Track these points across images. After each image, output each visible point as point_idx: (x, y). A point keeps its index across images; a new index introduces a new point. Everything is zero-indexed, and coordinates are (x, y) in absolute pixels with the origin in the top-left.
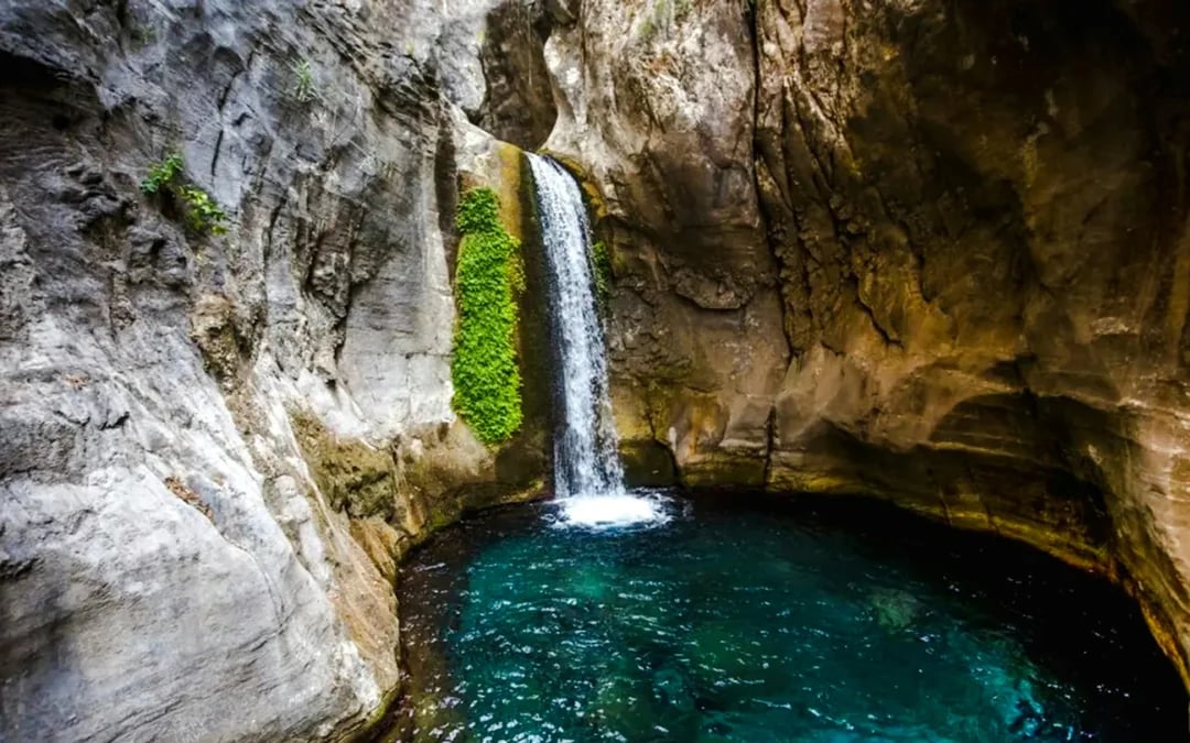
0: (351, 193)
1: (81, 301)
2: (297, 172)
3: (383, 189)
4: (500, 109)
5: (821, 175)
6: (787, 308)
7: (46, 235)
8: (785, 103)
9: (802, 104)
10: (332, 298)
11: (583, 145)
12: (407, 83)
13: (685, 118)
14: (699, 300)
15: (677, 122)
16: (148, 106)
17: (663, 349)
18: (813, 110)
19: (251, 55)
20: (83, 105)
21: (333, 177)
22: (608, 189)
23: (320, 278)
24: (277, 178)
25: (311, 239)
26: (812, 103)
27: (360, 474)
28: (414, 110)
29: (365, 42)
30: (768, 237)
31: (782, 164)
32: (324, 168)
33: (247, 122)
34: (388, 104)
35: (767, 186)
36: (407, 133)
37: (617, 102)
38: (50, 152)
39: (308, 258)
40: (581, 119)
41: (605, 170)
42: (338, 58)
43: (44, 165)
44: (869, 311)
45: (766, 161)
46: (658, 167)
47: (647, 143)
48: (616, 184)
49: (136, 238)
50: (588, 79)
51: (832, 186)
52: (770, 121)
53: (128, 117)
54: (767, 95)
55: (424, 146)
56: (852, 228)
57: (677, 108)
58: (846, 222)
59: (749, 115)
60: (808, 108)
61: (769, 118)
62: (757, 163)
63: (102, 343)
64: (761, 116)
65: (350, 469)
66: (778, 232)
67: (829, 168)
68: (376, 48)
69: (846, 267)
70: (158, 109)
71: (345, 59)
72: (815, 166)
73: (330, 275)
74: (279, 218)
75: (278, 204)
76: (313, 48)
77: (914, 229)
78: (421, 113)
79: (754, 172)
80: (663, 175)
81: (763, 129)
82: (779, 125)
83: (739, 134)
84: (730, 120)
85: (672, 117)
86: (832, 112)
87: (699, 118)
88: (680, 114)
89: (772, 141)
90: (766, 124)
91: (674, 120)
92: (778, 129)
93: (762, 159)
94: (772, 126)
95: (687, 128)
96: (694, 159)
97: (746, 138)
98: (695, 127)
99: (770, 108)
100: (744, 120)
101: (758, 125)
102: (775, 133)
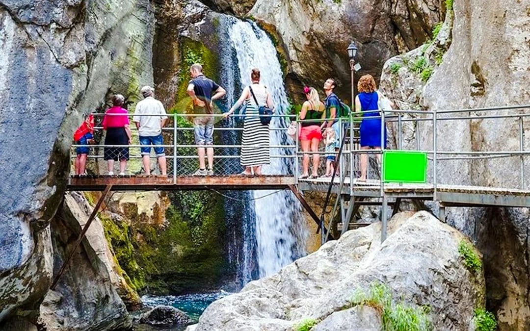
11: (277, 17)
13: (332, 13)
15: (328, 15)
22: (293, 54)
41: (290, 39)
45: (401, 36)
46: (320, 42)
48: (297, 50)
52: (400, 10)
61: (398, 7)
62: (396, 37)
64: (393, 6)
79: (394, 43)
80: (324, 47)
81: (395, 15)
82: (406, 13)
83: (375, 20)
84: (366, 12)
85: (324, 12)
86: (435, 7)
87: (342, 13)
88: (328, 10)
89: (403, 23)
90: (396, 12)
91: (325, 14)
92: (405, 15)
93: (399, 34)
94: (401, 14)
95: (334, 18)
96: (341, 37)
97: (383, 21)
98: (340, 18)
99: (398, 1)
100: (380, 10)
101: (392, 12)
102: (404, 18)
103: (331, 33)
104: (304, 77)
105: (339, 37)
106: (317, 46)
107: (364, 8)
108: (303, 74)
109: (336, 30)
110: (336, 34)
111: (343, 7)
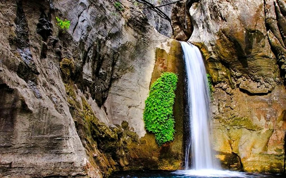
0: (115, 48)
1: (36, 48)
2: (98, 38)
3: (126, 49)
4: (176, 37)
7: (32, 31)
8: (276, 8)
9: (281, 6)
10: (104, 81)
11: (201, 36)
12: (138, 19)
13: (233, 15)
14: (249, 90)
15: (230, 16)
16: (61, 12)
17: (236, 113)
19: (89, 6)
20: (46, 6)
21: (109, 42)
22: (210, 48)
23: (101, 73)
24: (91, 38)
25: (99, 59)
27: (104, 135)
28: (140, 27)
29: (125, 6)
30: (278, 62)
31: (278, 30)
32: (106, 39)
33: (85, 21)
34: (130, 24)
35: (273, 40)
36: (136, 34)
37: (211, 16)
38: (37, 15)
40: (201, 28)
41: (208, 42)
42: (115, 9)
43: (35, 17)
45: (271, 31)
46: (225, 35)
47: (221, 27)
48: (212, 45)
49: (51, 38)
50: (202, 13)
52: (272, 14)
53: (55, 13)
54: (268, 6)
55: (142, 38)
57: (230, 12)
59: (262, 14)
61: (270, 14)
62: (268, 32)
63: (38, 59)
64: (267, 13)
65: (101, 132)
68: (128, 9)
70: (63, 13)
71: (117, 10)
73: (104, 73)
74: (90, 50)
75: (91, 46)
76: (108, 6)
78: (142, 28)
79: (267, 35)
80: (227, 37)
81: (268, 18)
82: (275, 16)
83: (257, 20)
84: (252, 15)
85: (228, 15)
87: (239, 15)
88: (230, 14)
89: (273, 22)
90: (269, 16)
91: (229, 16)
93: (270, 30)
94: (272, 17)
95: (234, 18)
96: (238, 29)
97: (261, 22)
98: (237, 18)
99: (270, 10)
100: (259, 15)
101: (266, 17)
102: (274, 19)
103: (232, 27)
104: (216, 59)
106: (224, 38)
107: (251, 13)
108: (216, 57)
109: (235, 24)
110: (235, 27)
111: (239, 12)
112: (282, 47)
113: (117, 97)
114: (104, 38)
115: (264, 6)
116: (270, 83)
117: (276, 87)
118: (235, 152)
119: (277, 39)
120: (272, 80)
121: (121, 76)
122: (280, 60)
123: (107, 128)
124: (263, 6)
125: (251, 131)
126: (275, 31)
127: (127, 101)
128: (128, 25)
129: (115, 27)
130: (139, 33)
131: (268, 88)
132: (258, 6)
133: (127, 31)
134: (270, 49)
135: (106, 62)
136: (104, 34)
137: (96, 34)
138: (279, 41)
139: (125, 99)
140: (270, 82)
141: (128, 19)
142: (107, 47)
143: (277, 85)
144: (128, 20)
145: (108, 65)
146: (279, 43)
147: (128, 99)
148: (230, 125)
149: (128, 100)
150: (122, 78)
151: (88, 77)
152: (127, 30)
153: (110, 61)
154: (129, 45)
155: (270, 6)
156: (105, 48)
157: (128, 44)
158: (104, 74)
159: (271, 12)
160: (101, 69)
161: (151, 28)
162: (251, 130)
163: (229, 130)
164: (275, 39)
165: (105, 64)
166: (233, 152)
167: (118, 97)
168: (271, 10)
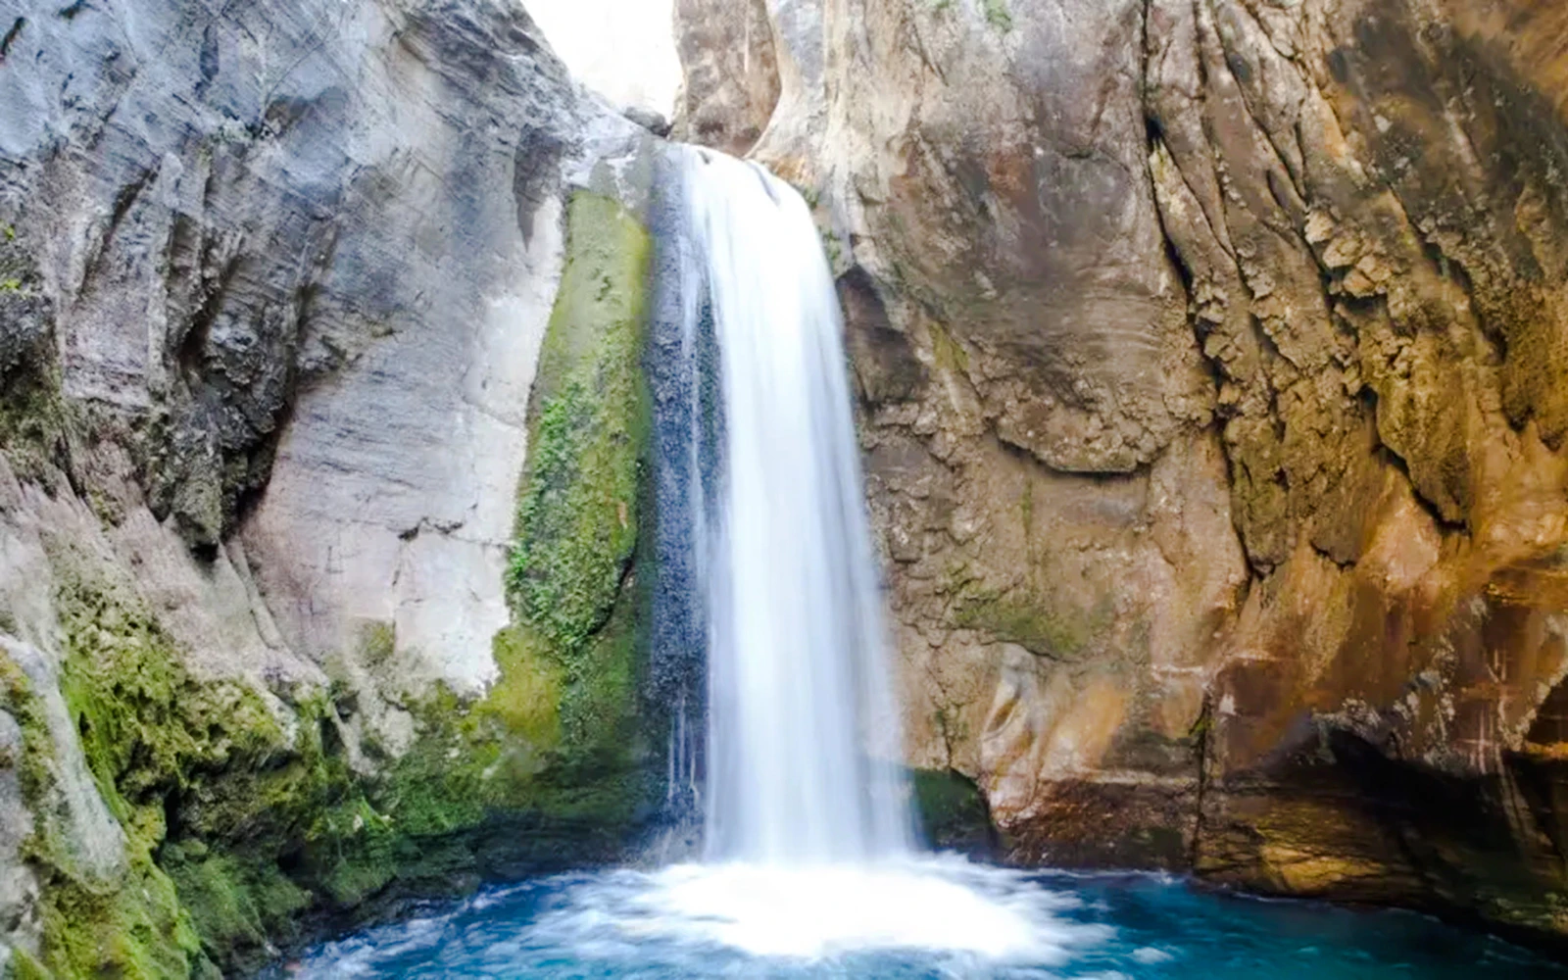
0: (311, 189)
2: (190, 126)
3: (388, 196)
5: (1282, 175)
6: (1238, 470)
8: (1200, 35)
9: (1228, 31)
10: (246, 389)
11: (814, 140)
12: (469, 13)
13: (983, 52)
14: (1045, 454)
15: (970, 59)
17: (975, 564)
18: (1250, 39)
21: (270, 154)
22: (854, 216)
23: (221, 346)
24: (140, 127)
25: (205, 262)
26: (1249, 26)
27: (225, 742)
28: (479, 63)
30: (1191, 318)
31: (1204, 156)
32: (254, 131)
35: (1176, 205)
36: (458, 103)
37: (869, 41)
39: (193, 297)
40: (815, 91)
41: (848, 179)
44: (1401, 465)
45: (1170, 153)
46: (938, 156)
47: (916, 109)
48: (867, 202)
51: (1307, 199)
52: (1175, 69)
54: (1163, 20)
55: (493, 130)
56: (1354, 284)
57: (968, 32)
58: (1343, 271)
59: (1128, 56)
60: (1241, 37)
61: (1168, 63)
62: (1154, 159)
64: (1154, 60)
65: (201, 728)
66: (1208, 303)
67: (1296, 158)
69: (1353, 373)
72: (1268, 157)
73: (245, 341)
74: (136, 206)
75: (135, 178)
77: (1479, 278)
78: (493, 70)
79: (1149, 176)
80: (949, 172)
81: (1159, 86)
82: (1191, 79)
83: (1104, 92)
84: (1081, 62)
85: (956, 53)
86: (1293, 47)
87: (1012, 54)
88: (972, 45)
89: (1180, 110)
90: (1164, 76)
91: (961, 57)
92: (1189, 86)
93: (1164, 150)
94: (1177, 81)
95: (988, 70)
96: (1008, 136)
97: (1123, 102)
98: (1005, 70)
99: (1169, 43)
100: (1117, 67)
101: (1149, 79)
102: (1186, 94)
103: (976, 119)
104: (886, 278)
105: (1001, 134)
106: (930, 173)
107: (1075, 49)
108: (884, 272)
109: (991, 107)
110: (991, 122)
111: (1017, 38)
112: (1214, 244)
113: (327, 478)
114: (233, 127)
115: (1145, 16)
116: (1145, 423)
117: (1175, 443)
118: (961, 770)
119: (1193, 201)
120: (1160, 412)
121: (359, 356)
122: (1200, 307)
123: (247, 692)
124: (1139, 17)
125: (1045, 660)
126: (1187, 157)
127: (394, 500)
128: (407, 47)
129: (315, 56)
130: (471, 101)
131: (1136, 447)
132: (1114, 17)
133: (394, 79)
134: (1156, 248)
135: (255, 278)
136: (234, 103)
137: (176, 103)
138: (1204, 210)
139: (379, 492)
140: (1149, 419)
141: (408, 10)
142: (261, 182)
143: (1182, 434)
144: (408, 16)
145: (273, 297)
146: (1201, 223)
147: (397, 488)
148: (942, 624)
149: (396, 494)
150: (364, 362)
151: (116, 382)
152: (396, 77)
153: (280, 267)
154: (409, 170)
155: (1173, 22)
156: (248, 187)
157: (398, 166)
158: (241, 348)
159: (1175, 54)
160: (223, 319)
161: (546, 69)
162: (1046, 655)
163: (937, 648)
164: (1185, 200)
165: (250, 288)
166: (954, 765)
167: (335, 478)
168: (1176, 47)
